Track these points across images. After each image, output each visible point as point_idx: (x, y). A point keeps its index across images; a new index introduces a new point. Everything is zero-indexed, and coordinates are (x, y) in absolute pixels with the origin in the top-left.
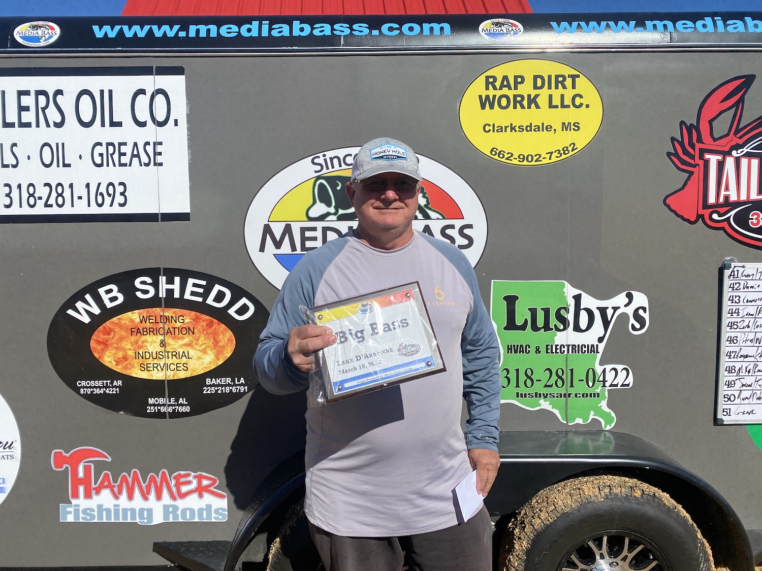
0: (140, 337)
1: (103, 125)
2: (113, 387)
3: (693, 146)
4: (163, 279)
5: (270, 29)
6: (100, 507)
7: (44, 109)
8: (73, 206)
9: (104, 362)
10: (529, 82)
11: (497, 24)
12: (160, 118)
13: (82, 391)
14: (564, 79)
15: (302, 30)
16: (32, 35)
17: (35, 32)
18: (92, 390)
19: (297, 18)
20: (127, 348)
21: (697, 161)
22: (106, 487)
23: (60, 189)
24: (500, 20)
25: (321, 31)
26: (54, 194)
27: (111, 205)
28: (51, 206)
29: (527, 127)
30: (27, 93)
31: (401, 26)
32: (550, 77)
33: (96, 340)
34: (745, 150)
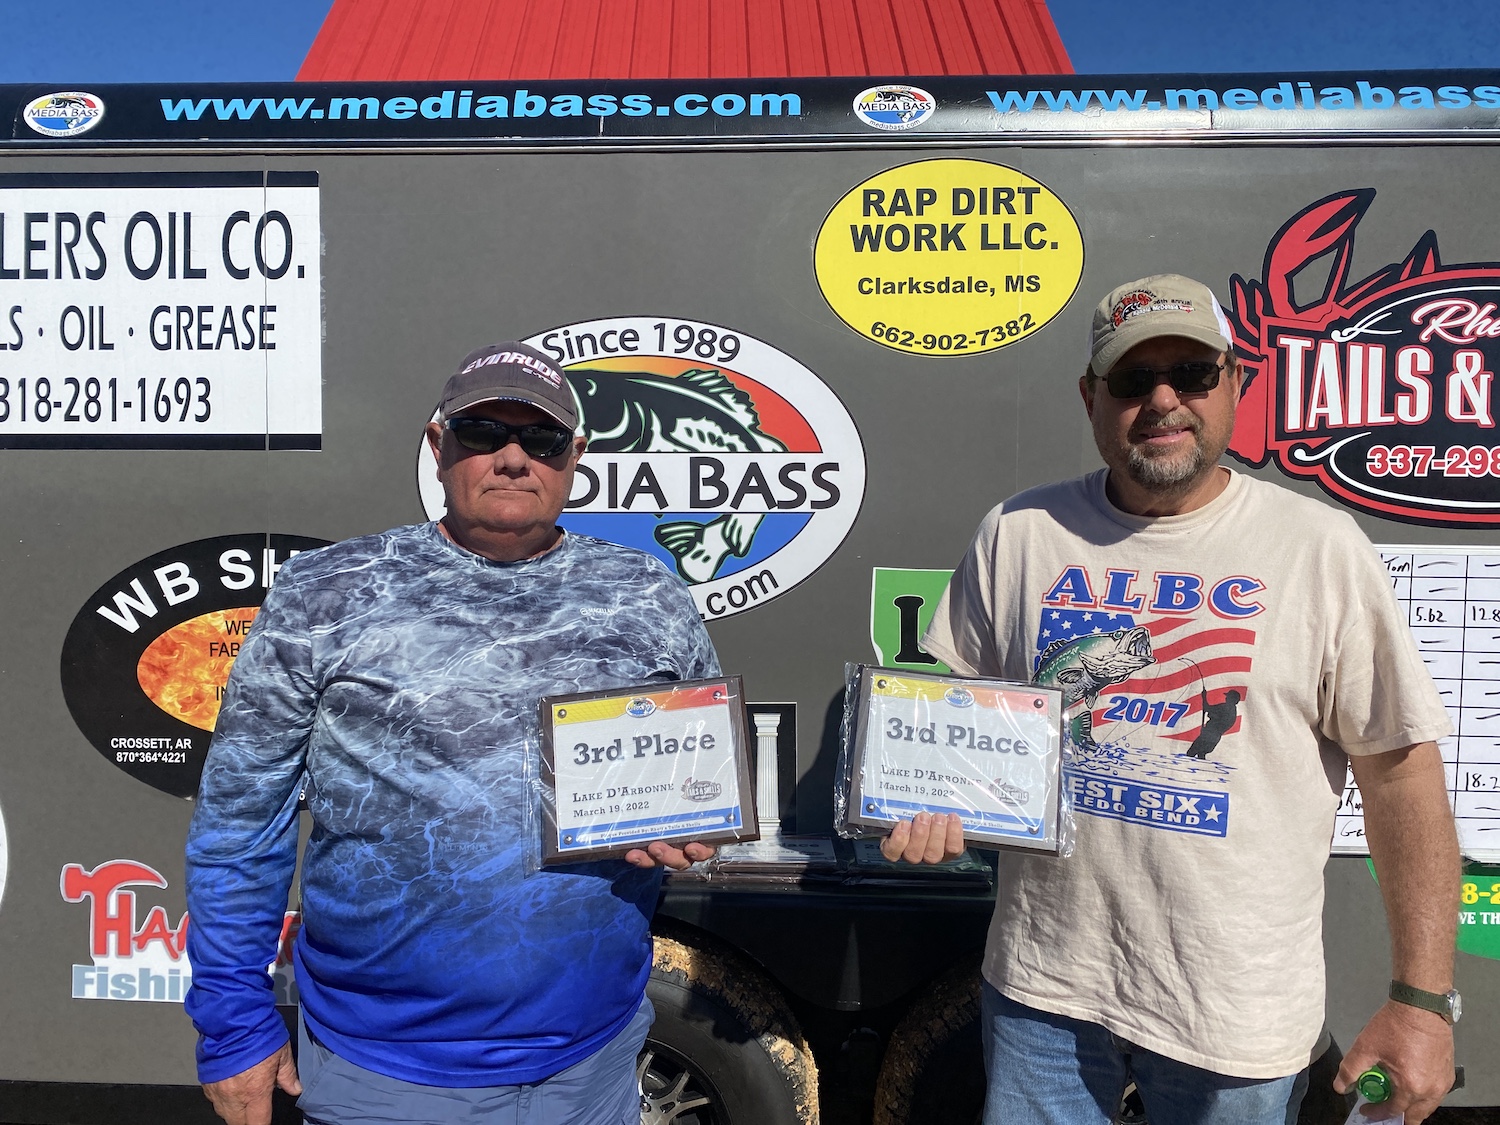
0: (228, 660)
1: (172, 275)
2: (174, 751)
3: (1256, 323)
4: (269, 555)
5: (474, 105)
6: (144, 972)
7: (70, 246)
8: (114, 419)
9: (161, 704)
10: (945, 201)
11: (887, 95)
12: (274, 262)
13: (119, 757)
14: (1011, 195)
15: (530, 106)
16: (55, 116)
17: (61, 110)
18: (137, 755)
19: (522, 85)
20: (203, 680)
21: (1265, 349)
22: (156, 936)
23: (93, 389)
24: (895, 88)
25: (564, 109)
26: (82, 399)
27: (183, 419)
28: (76, 418)
29: (940, 284)
30: (42, 218)
31: (710, 101)
32: (983, 191)
33: (148, 664)
34: (1357, 330)
